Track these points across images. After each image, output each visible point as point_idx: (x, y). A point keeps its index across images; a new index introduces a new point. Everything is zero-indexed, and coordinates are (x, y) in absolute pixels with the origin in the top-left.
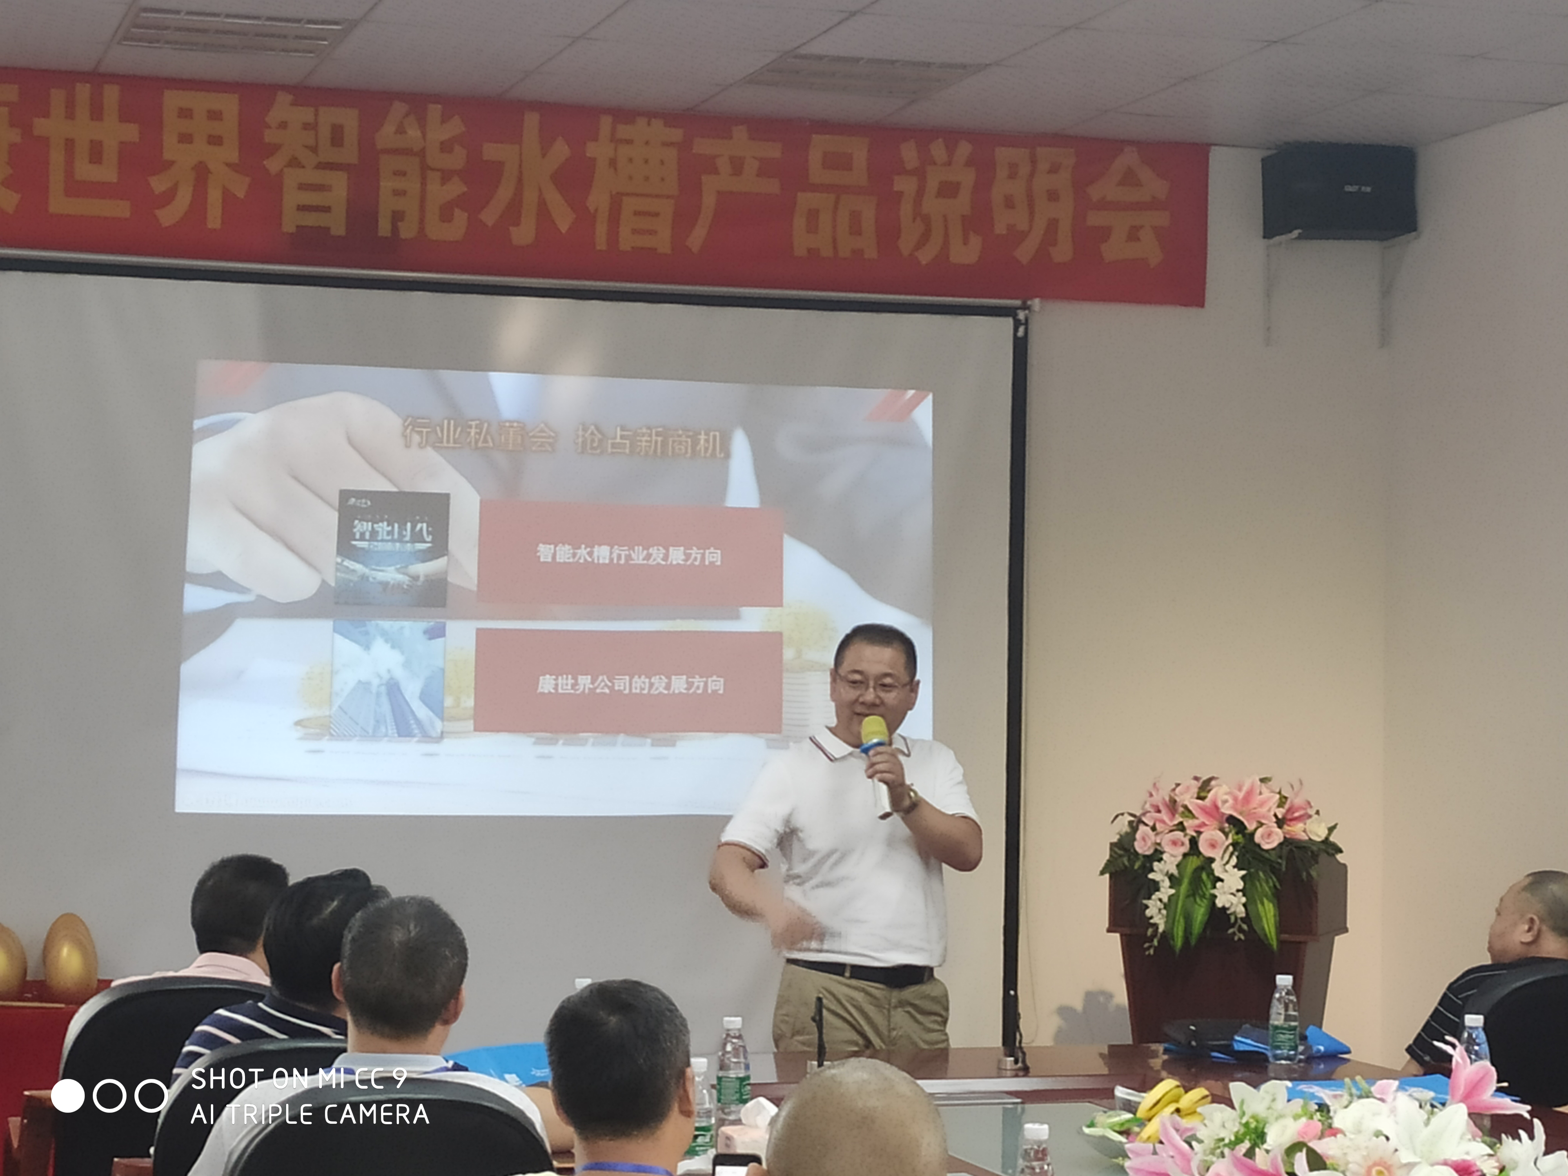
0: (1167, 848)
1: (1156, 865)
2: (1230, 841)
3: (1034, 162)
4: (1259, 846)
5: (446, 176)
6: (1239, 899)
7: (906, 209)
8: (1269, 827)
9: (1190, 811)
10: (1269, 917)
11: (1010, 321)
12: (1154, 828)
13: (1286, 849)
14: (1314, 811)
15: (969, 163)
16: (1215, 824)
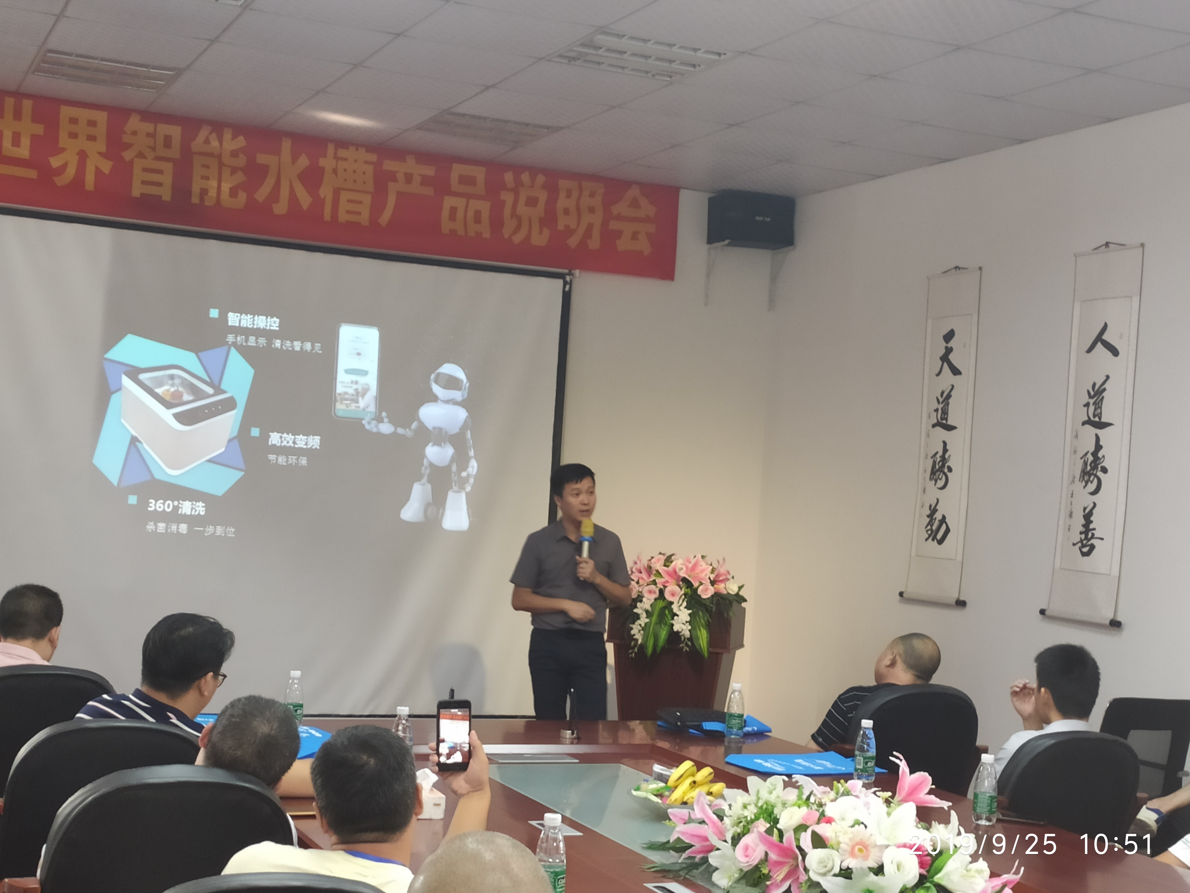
0: (646, 595)
1: (638, 604)
2: (683, 592)
3: (581, 190)
4: (700, 596)
5: (234, 170)
6: (687, 627)
7: (507, 211)
8: (706, 585)
9: (660, 574)
10: (703, 637)
11: (561, 282)
12: (638, 583)
13: (715, 599)
14: (731, 576)
15: (544, 187)
16: (674, 581)
